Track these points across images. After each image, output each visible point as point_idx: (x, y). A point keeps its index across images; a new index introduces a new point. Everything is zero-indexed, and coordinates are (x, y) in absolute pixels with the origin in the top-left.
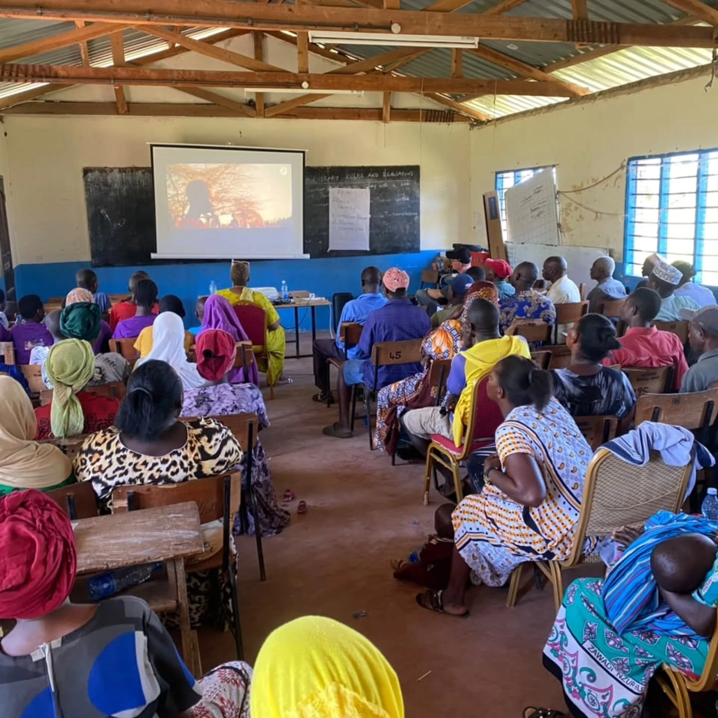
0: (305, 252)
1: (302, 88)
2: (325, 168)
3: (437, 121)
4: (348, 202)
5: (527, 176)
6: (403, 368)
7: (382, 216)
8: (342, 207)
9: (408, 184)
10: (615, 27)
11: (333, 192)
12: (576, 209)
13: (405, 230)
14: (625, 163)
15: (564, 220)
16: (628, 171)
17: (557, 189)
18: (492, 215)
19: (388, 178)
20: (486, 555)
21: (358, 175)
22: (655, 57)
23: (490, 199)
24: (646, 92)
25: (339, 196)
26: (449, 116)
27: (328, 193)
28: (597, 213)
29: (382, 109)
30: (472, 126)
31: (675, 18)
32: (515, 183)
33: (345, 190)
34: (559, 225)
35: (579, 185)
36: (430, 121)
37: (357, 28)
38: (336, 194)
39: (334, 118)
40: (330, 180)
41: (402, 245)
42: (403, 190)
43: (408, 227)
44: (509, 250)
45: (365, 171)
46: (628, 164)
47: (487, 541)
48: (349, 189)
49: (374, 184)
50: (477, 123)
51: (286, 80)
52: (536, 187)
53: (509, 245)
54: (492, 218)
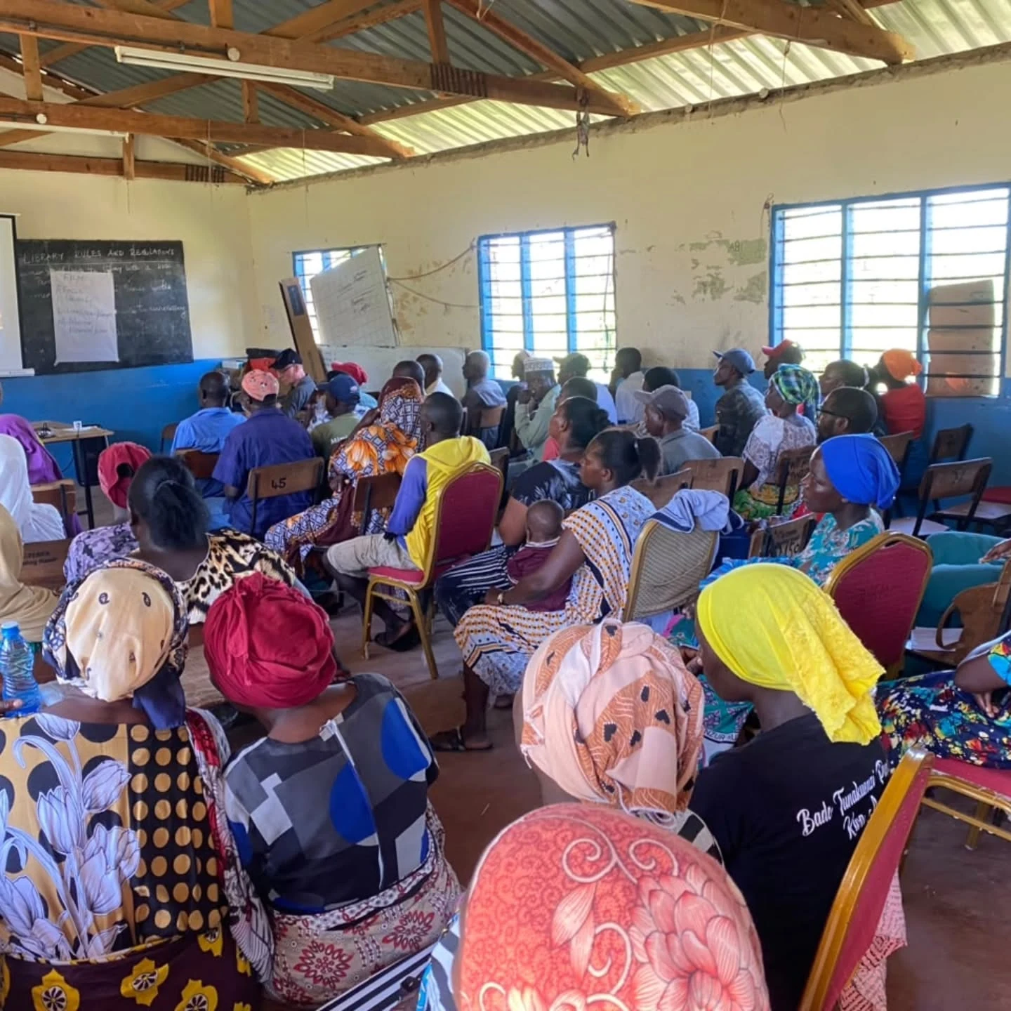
0: (25, 367)
1: (36, 122)
2: (41, 242)
3: (202, 180)
4: (80, 291)
5: (338, 258)
6: (289, 500)
7: (134, 312)
8: (72, 299)
9: (168, 267)
10: (480, 77)
11: (57, 277)
12: (415, 300)
13: (169, 331)
14: (475, 243)
15: (400, 314)
16: (479, 253)
17: (387, 274)
18: (295, 309)
19: (138, 258)
20: (500, 666)
21: (93, 252)
22: (498, 116)
23: (289, 288)
24: (495, 156)
25: (66, 283)
26: (220, 175)
27: (49, 278)
28: (446, 304)
29: (121, 160)
30: (249, 189)
31: (529, 73)
32: (325, 267)
33: (74, 273)
34: (394, 321)
35: (416, 269)
36: (192, 180)
37: (183, 48)
38: (62, 278)
39: (50, 169)
40: (51, 260)
41: (166, 353)
42: (161, 275)
43: (173, 327)
44: (325, 356)
45: (104, 248)
46: (479, 243)
47: (501, 650)
48: (82, 273)
49: (118, 266)
50: (257, 185)
51: (11, 110)
52: (356, 272)
53: (324, 350)
54: (296, 313)
